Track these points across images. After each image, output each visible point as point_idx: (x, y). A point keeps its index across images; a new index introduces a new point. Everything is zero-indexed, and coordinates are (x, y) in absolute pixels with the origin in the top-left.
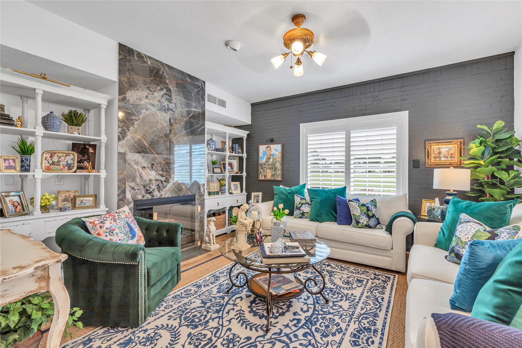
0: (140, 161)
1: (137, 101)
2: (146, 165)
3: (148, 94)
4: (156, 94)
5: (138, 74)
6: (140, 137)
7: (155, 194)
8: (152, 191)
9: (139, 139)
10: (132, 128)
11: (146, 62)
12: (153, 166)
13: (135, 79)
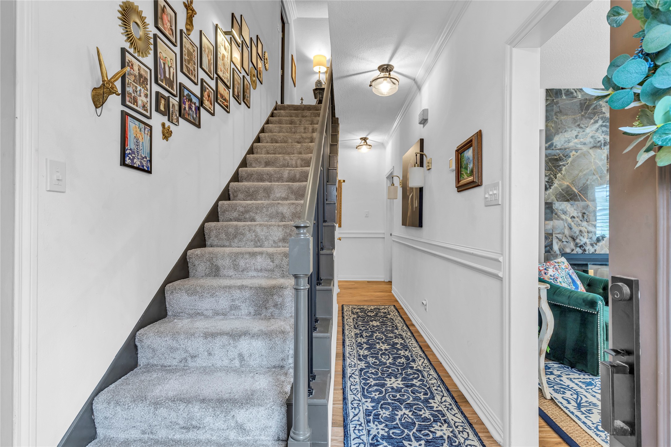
0: (569, 210)
1: (565, 145)
2: (575, 214)
3: (579, 133)
4: (588, 130)
5: (566, 114)
6: (568, 183)
7: (587, 249)
8: (584, 245)
9: (568, 186)
10: (559, 174)
11: (576, 97)
12: (584, 215)
13: (563, 120)
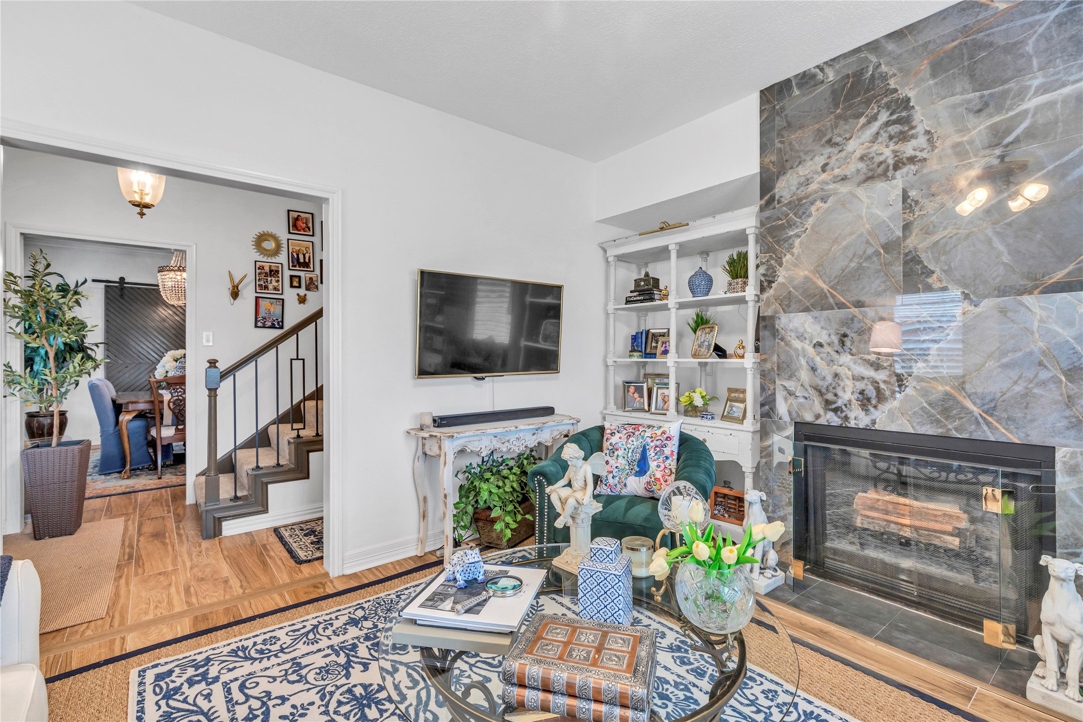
0: (809, 330)
1: (799, 192)
2: (824, 338)
3: (829, 157)
4: (852, 145)
5: (802, 127)
6: (806, 273)
7: (852, 415)
8: (844, 407)
9: (806, 277)
10: (788, 257)
11: (822, 82)
12: (845, 339)
13: (794, 142)
